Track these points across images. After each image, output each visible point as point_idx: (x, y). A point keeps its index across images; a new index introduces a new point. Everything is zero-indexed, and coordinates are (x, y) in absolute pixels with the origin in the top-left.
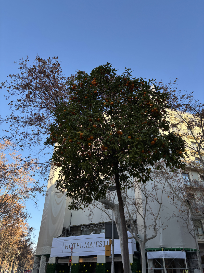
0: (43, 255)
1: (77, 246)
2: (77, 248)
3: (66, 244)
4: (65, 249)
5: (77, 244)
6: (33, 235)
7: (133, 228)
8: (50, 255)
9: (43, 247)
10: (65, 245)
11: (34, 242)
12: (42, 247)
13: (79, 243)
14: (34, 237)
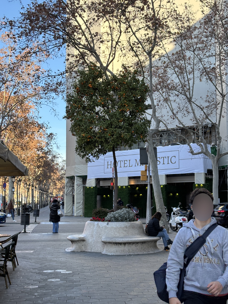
0: (76, 176)
1: (125, 164)
2: (124, 167)
3: (108, 162)
4: (108, 168)
5: (123, 161)
6: (55, 145)
7: (201, 140)
8: (87, 176)
9: (76, 166)
10: (106, 163)
11: (59, 155)
12: (74, 166)
13: (127, 160)
14: (58, 147)
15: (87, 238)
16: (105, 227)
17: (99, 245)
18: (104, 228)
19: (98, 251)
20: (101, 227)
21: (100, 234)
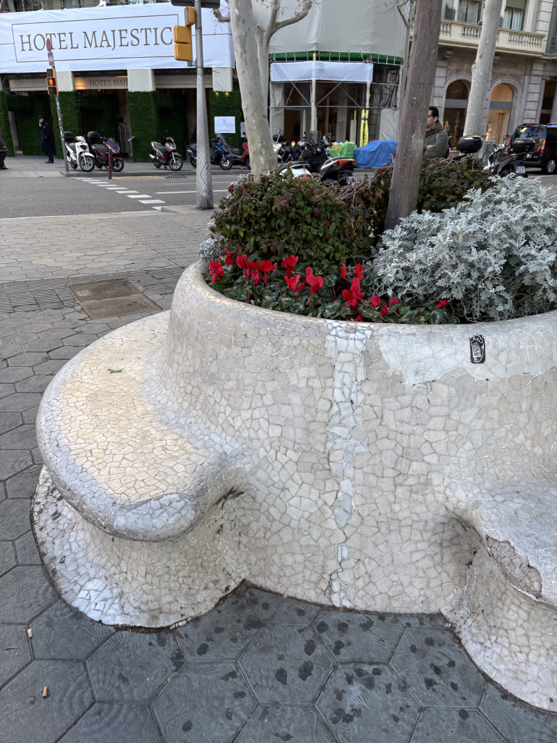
1: (60, 41)
2: (61, 48)
3: (21, 36)
4: (23, 49)
5: (57, 36)
10: (18, 39)
13: (65, 34)
15: (261, 474)
16: (459, 381)
17: (409, 547)
18: (443, 391)
19: (397, 607)
20: (410, 380)
21: (406, 455)
